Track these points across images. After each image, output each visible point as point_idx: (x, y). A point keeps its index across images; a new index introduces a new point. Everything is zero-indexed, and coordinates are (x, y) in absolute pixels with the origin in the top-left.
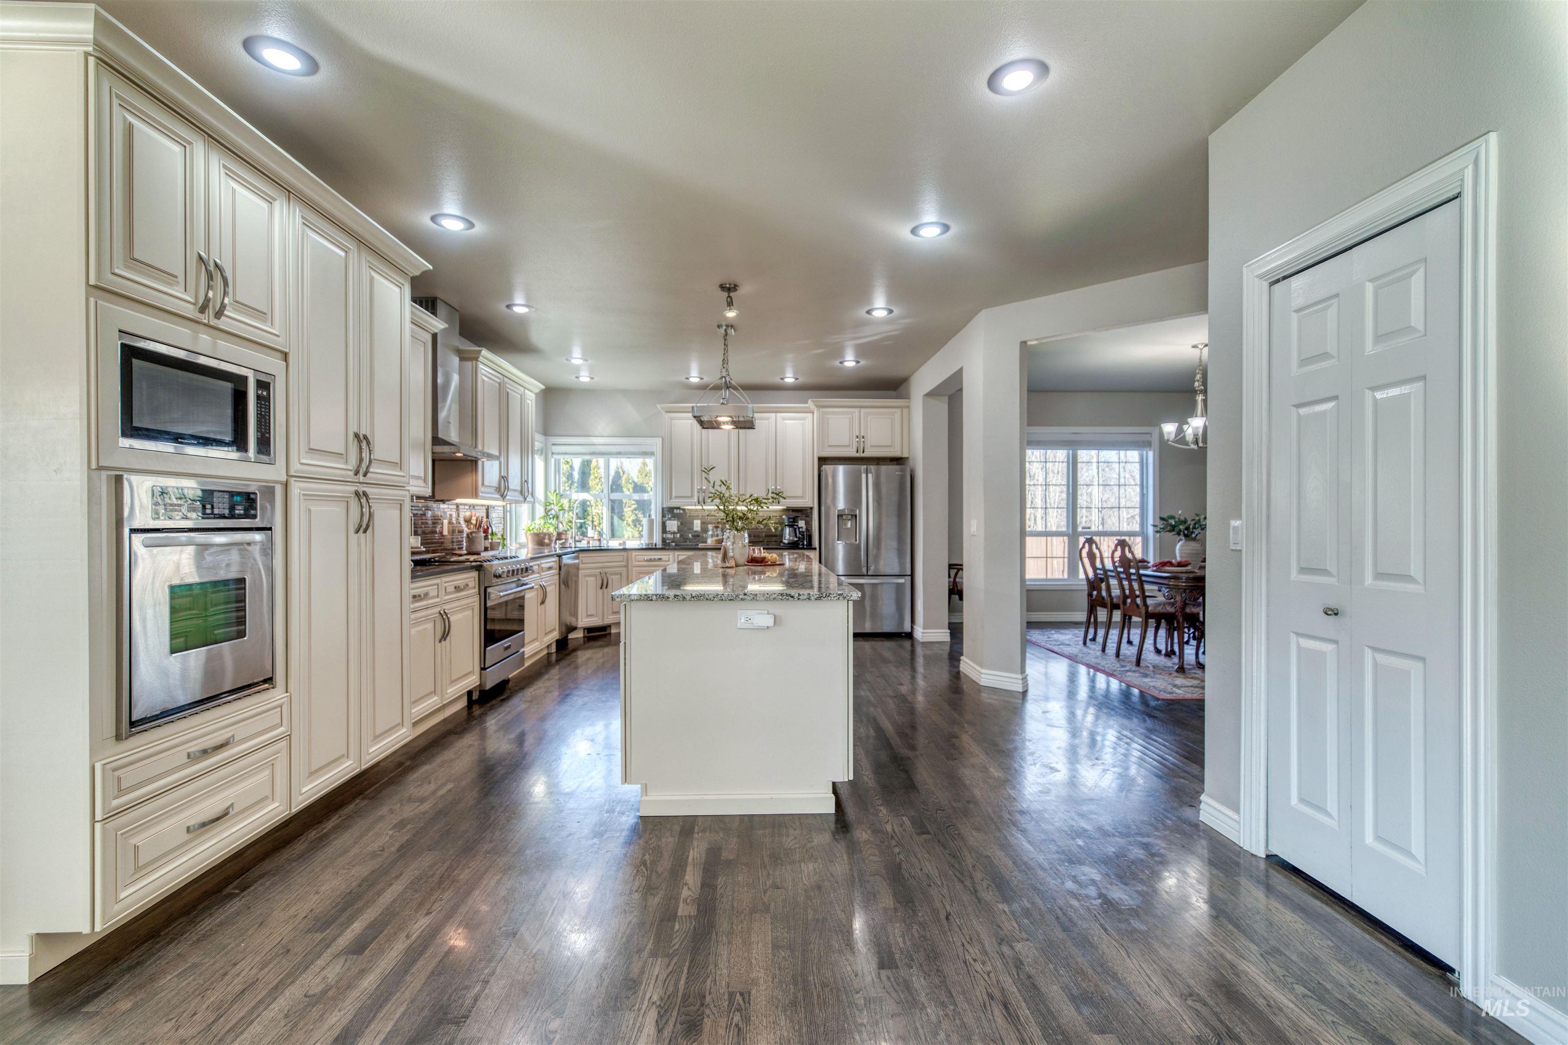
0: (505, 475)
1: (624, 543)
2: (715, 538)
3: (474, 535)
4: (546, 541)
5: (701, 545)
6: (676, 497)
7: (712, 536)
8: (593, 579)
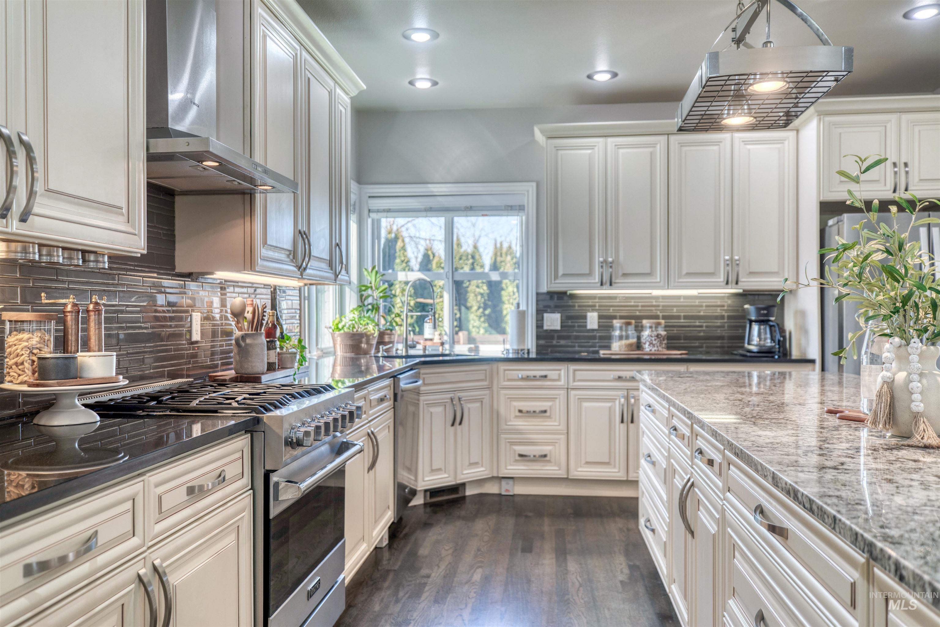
0: (305, 229)
1: (477, 349)
2: (624, 342)
3: (248, 341)
4: (364, 346)
5: (603, 353)
6: (564, 275)
7: (621, 338)
8: (440, 409)
